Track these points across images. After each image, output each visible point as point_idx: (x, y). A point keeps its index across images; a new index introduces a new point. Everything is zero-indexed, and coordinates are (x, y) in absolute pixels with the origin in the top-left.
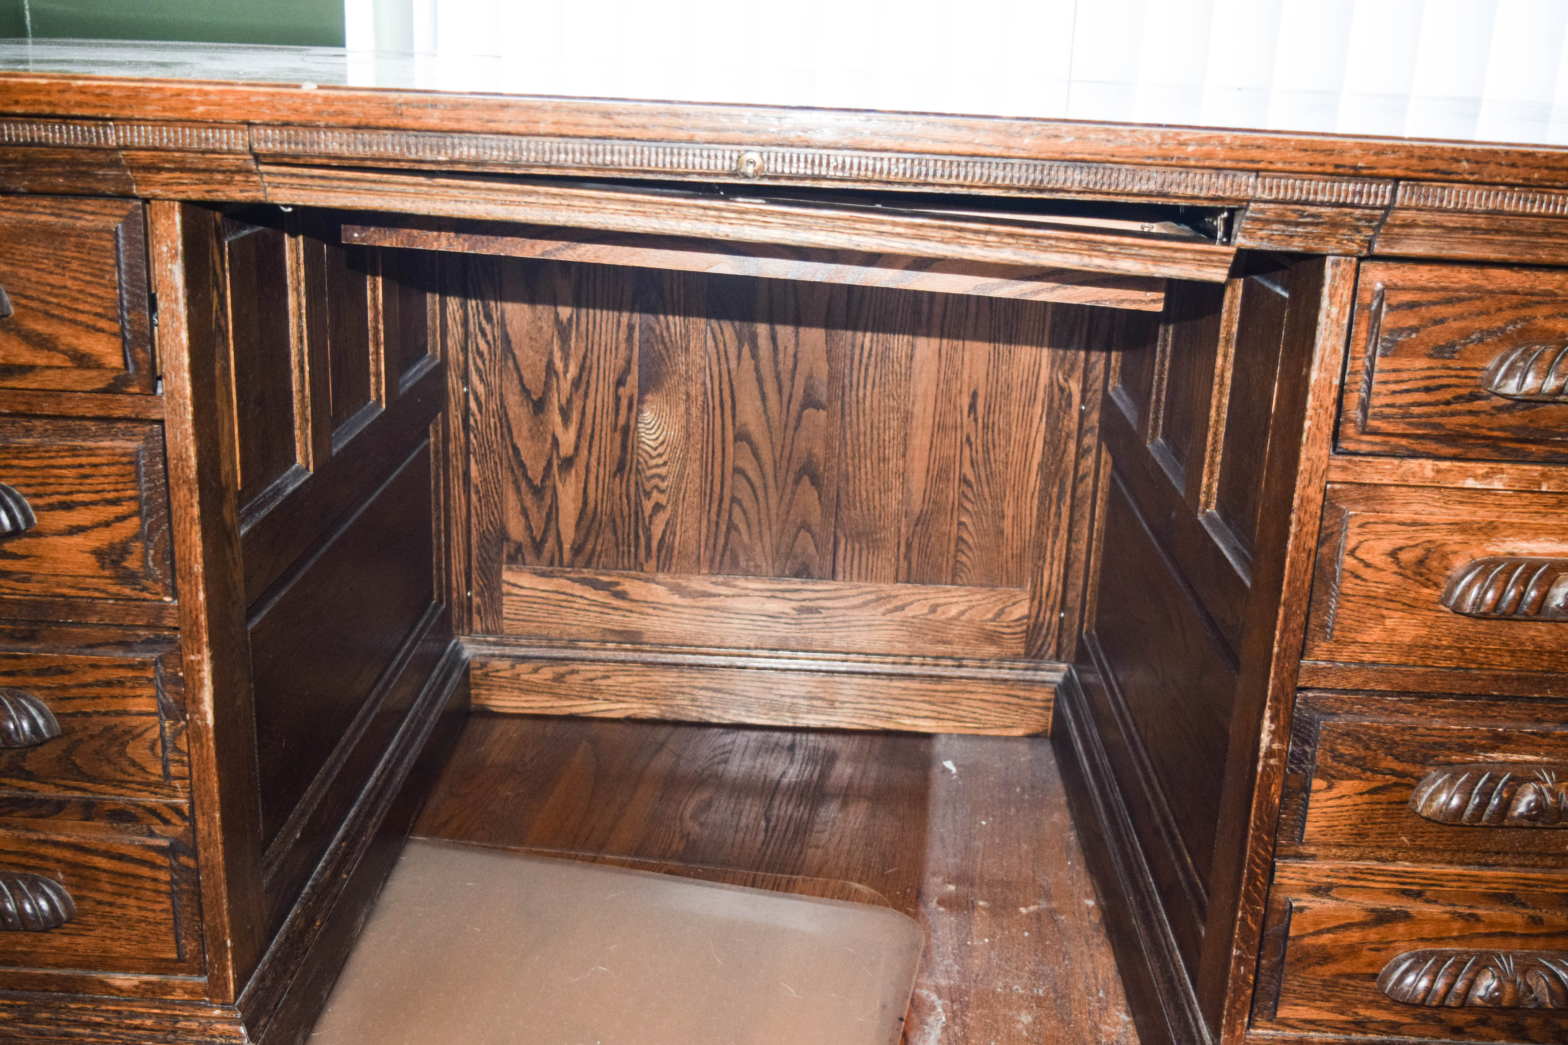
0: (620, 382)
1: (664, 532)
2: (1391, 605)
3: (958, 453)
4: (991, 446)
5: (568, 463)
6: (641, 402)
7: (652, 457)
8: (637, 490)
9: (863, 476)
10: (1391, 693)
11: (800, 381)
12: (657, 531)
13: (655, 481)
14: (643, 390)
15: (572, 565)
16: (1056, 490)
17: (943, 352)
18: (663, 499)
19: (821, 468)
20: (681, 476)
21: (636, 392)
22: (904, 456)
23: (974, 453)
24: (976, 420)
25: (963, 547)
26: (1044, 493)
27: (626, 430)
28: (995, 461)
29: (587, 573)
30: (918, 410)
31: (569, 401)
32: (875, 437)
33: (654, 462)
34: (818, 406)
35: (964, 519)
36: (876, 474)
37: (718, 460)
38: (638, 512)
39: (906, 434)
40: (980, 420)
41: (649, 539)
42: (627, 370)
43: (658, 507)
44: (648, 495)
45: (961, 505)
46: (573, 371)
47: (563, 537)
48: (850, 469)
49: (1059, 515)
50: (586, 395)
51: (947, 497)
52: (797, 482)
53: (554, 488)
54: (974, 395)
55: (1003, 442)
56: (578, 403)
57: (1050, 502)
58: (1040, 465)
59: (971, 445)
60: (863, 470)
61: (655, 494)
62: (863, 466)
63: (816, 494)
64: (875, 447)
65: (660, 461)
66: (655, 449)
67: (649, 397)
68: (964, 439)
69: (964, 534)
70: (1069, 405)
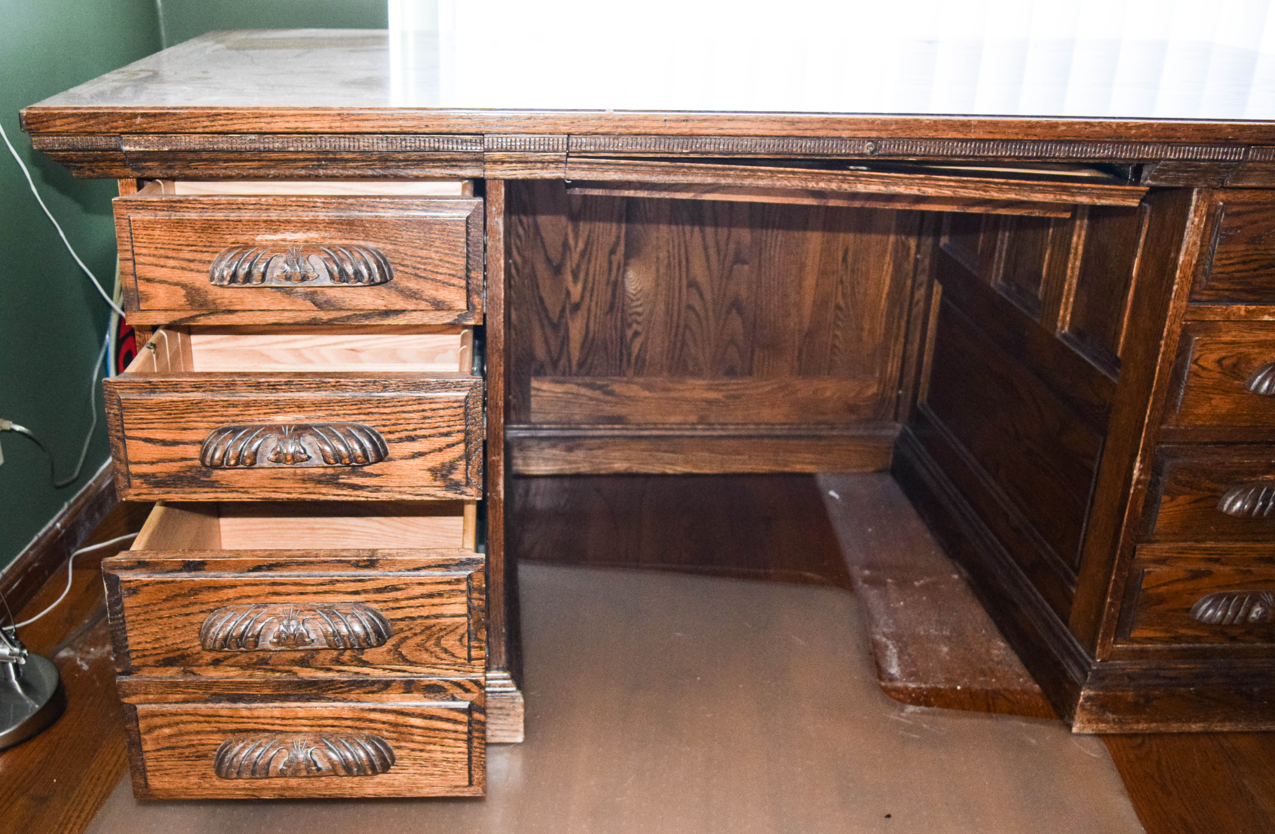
0: (613, 252)
1: (640, 350)
2: (1216, 392)
3: (834, 289)
4: (856, 284)
5: (576, 307)
6: (626, 264)
7: (632, 300)
8: (622, 322)
9: (772, 307)
10: (1211, 443)
11: (732, 246)
12: (635, 349)
13: (634, 317)
14: (628, 256)
15: (577, 375)
16: (897, 311)
18: (639, 328)
19: (745, 303)
20: (651, 313)
21: (622, 258)
22: (799, 293)
23: (845, 289)
24: (847, 267)
25: (836, 350)
26: (890, 314)
27: (615, 284)
28: (858, 294)
29: (588, 380)
30: (809, 262)
31: (578, 266)
32: (781, 281)
33: (635, 304)
34: (744, 262)
35: (838, 333)
36: (781, 305)
37: (676, 301)
38: (622, 337)
39: (800, 279)
40: (849, 267)
41: (629, 355)
42: (617, 244)
43: (636, 334)
44: (630, 326)
45: (835, 323)
46: (581, 245)
47: (572, 357)
48: (764, 304)
49: (899, 327)
50: (589, 261)
51: (827, 319)
52: (729, 312)
53: (567, 323)
54: (846, 252)
55: (864, 281)
56: (583, 267)
57: (894, 319)
58: (888, 295)
59: (843, 284)
60: (772, 304)
61: (635, 326)
62: (772, 300)
63: (740, 320)
64: (781, 288)
65: (639, 303)
66: (635, 295)
67: (632, 261)
68: (839, 280)
69: (837, 343)
70: (908, 254)
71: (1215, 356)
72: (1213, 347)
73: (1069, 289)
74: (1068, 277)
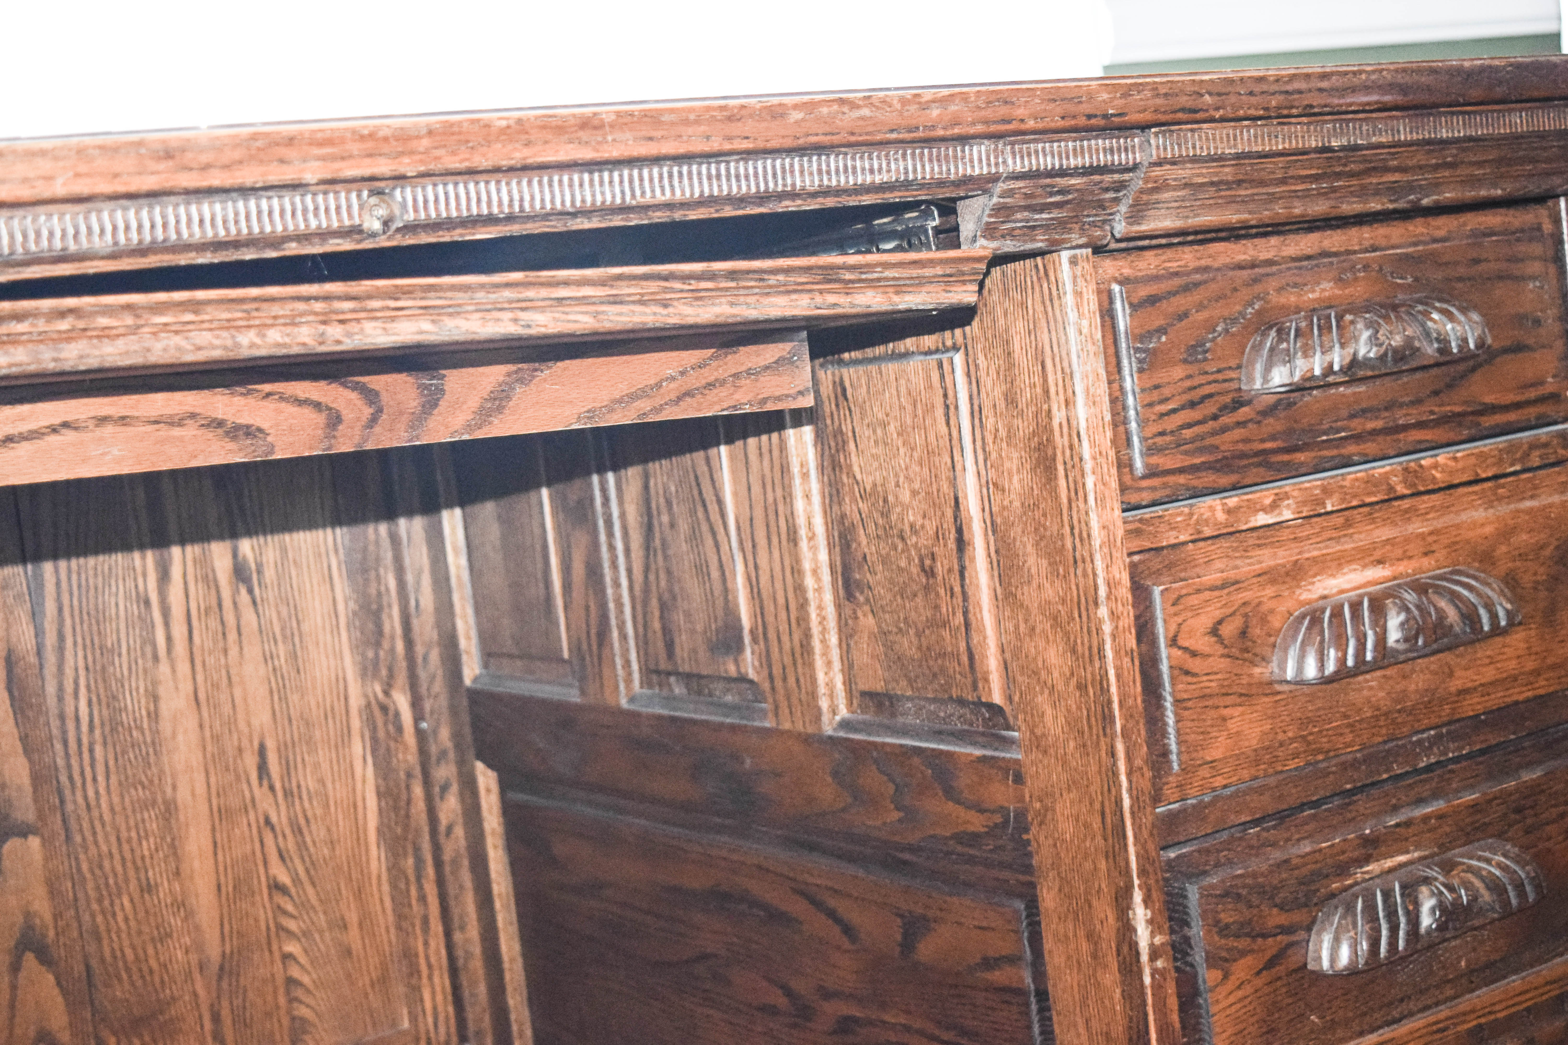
2: (1228, 700)
3: (257, 846)
4: (302, 821)
9: (122, 925)
10: (1253, 823)
16: (411, 861)
17: (202, 696)
19: (51, 933)
22: (177, 873)
23: (280, 839)
24: (272, 788)
25: (297, 992)
26: (395, 872)
28: (314, 842)
32: (128, 856)
34: (28, 832)
35: (291, 947)
36: (141, 915)
39: (173, 839)
40: (278, 786)
45: (280, 927)
48: (99, 919)
49: (422, 899)
51: (256, 920)
52: (17, 964)
54: (262, 751)
55: (319, 812)
57: (407, 883)
58: (381, 830)
59: (273, 829)
60: (120, 918)
62: (117, 908)
63: (51, 978)
64: (131, 873)
68: (262, 821)
69: (295, 972)
70: (400, 729)
71: (1205, 621)
72: (1194, 600)
73: (823, 619)
74: (810, 595)
